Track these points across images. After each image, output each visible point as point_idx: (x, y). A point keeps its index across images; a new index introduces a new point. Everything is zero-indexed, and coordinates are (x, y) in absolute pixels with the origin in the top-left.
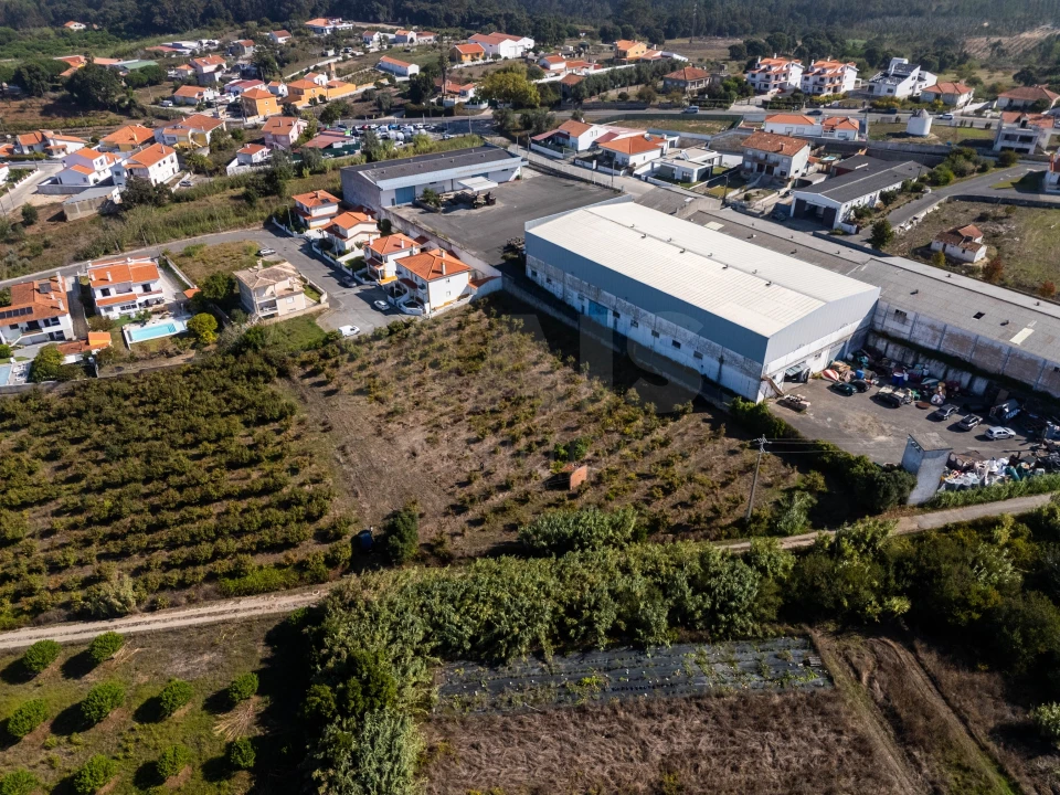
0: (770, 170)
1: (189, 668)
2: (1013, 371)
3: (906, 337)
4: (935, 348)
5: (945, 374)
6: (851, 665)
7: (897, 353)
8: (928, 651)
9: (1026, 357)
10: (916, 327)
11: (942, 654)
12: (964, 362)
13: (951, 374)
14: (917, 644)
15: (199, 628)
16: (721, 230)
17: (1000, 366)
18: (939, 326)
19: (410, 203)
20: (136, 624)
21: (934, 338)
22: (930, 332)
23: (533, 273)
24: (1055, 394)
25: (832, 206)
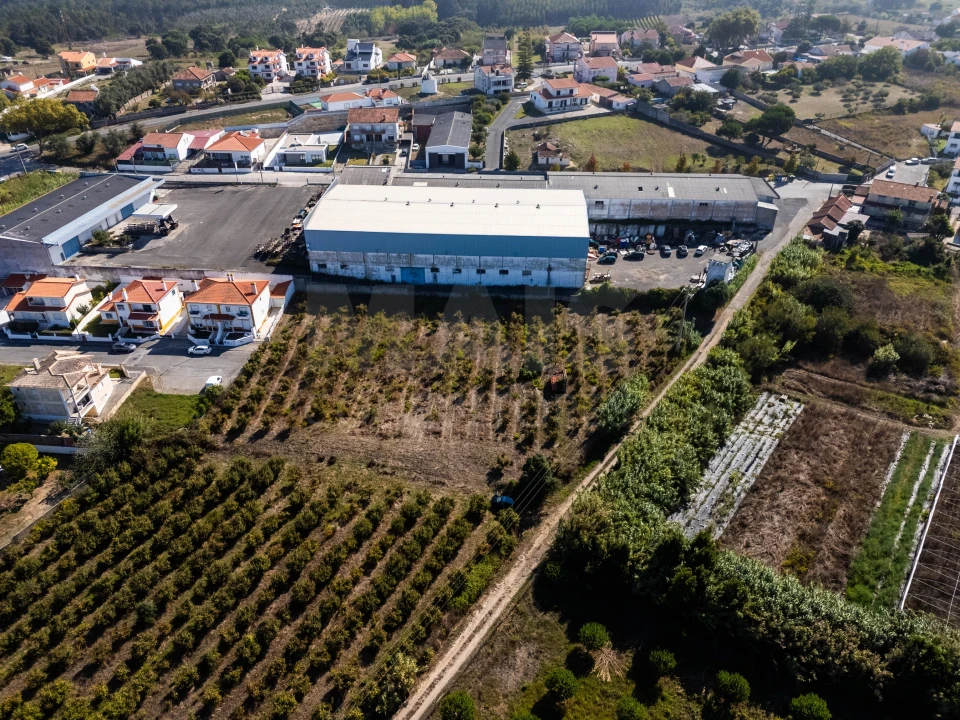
0: (379, 138)
1: (521, 670)
2: (677, 215)
3: (606, 217)
4: (626, 217)
5: (638, 232)
6: (794, 389)
7: (604, 230)
8: (806, 364)
9: (683, 202)
10: (612, 208)
11: (812, 361)
12: (647, 220)
13: (642, 230)
14: (801, 363)
15: (486, 643)
16: (429, 185)
17: (668, 214)
18: (626, 202)
19: (78, 254)
20: (432, 686)
21: (625, 211)
22: (622, 208)
23: (320, 266)
24: (703, 219)
25: (460, 152)
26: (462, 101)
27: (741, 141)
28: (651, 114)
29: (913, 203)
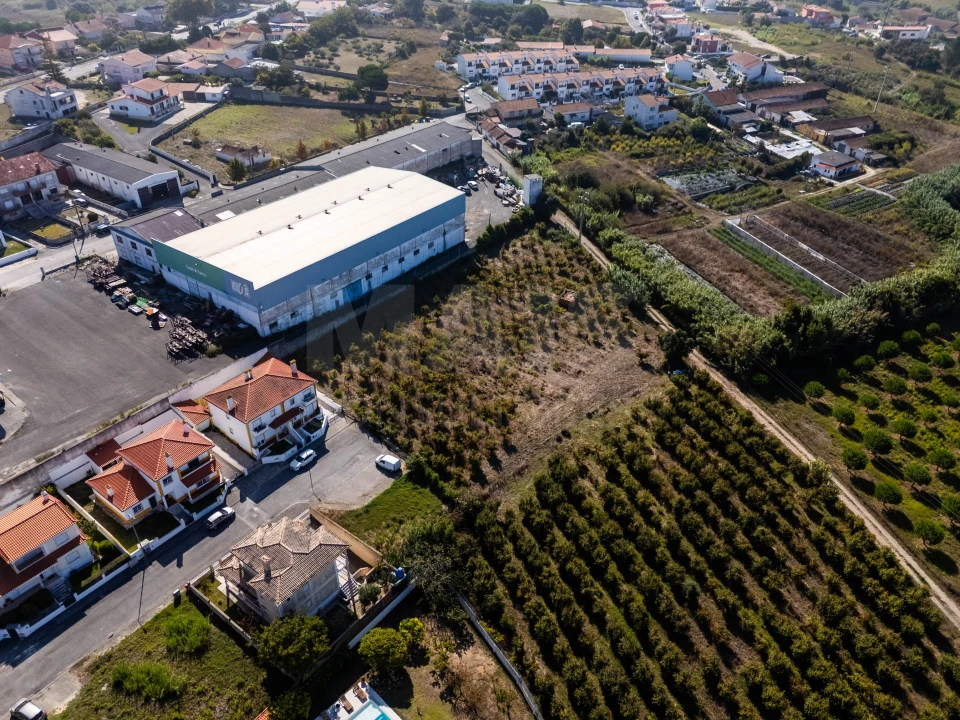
0: (38, 195)
23: (272, 326)
24: (446, 163)
25: (171, 177)
26: (39, 131)
27: (362, 101)
28: (253, 97)
29: (530, 111)
